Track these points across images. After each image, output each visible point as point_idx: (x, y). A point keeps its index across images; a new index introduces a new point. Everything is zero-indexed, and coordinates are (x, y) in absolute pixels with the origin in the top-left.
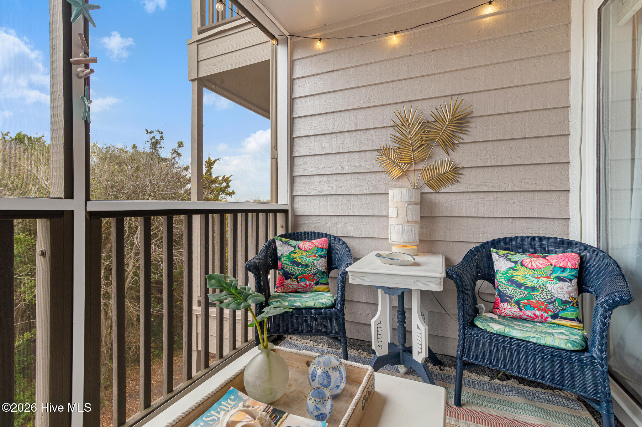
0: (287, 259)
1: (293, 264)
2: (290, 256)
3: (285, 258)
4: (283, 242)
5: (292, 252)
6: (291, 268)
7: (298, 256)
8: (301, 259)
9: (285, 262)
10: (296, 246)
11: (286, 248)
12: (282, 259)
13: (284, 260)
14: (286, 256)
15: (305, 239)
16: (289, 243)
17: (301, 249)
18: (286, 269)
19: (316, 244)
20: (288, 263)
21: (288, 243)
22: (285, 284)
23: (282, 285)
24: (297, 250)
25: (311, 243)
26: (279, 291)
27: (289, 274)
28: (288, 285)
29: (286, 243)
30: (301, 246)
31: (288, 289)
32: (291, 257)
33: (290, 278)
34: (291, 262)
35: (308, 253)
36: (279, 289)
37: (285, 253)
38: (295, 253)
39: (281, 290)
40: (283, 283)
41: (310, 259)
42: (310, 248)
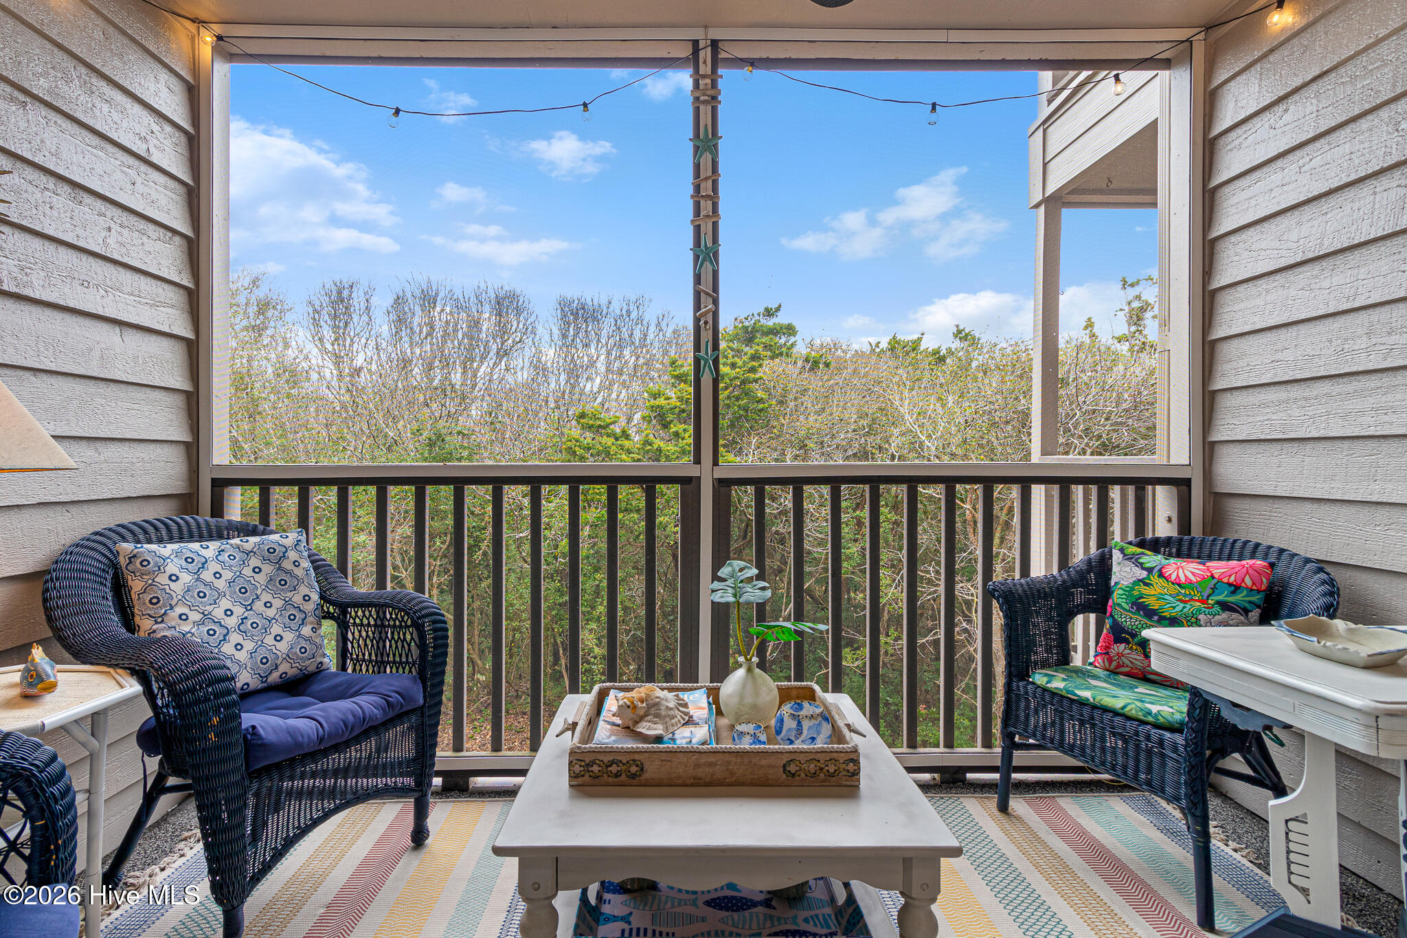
0: (1124, 596)
1: (1138, 610)
2: (1132, 589)
3: (1120, 592)
4: (1125, 555)
5: (1140, 580)
6: (1131, 618)
7: (1153, 592)
8: (1162, 602)
9: (1119, 601)
10: (1153, 568)
11: (1128, 569)
12: (1115, 594)
13: (1117, 597)
14: (1123, 587)
15: (1189, 556)
16: (1140, 561)
17: (1165, 578)
18: (1119, 619)
19: (1217, 573)
20: (1124, 605)
21: (1136, 560)
22: (1113, 652)
23: (1107, 653)
24: (1155, 579)
25: (1201, 567)
26: (1097, 665)
27: (1123, 630)
28: (1120, 655)
29: (1132, 558)
30: (1168, 571)
31: (1119, 666)
32: (1136, 593)
33: (1126, 642)
34: (1133, 604)
35: (1183, 591)
36: (1099, 658)
37: (1122, 582)
38: (1146, 584)
39: (1104, 662)
40: (1109, 648)
41: (1188, 606)
42: (1193, 579)
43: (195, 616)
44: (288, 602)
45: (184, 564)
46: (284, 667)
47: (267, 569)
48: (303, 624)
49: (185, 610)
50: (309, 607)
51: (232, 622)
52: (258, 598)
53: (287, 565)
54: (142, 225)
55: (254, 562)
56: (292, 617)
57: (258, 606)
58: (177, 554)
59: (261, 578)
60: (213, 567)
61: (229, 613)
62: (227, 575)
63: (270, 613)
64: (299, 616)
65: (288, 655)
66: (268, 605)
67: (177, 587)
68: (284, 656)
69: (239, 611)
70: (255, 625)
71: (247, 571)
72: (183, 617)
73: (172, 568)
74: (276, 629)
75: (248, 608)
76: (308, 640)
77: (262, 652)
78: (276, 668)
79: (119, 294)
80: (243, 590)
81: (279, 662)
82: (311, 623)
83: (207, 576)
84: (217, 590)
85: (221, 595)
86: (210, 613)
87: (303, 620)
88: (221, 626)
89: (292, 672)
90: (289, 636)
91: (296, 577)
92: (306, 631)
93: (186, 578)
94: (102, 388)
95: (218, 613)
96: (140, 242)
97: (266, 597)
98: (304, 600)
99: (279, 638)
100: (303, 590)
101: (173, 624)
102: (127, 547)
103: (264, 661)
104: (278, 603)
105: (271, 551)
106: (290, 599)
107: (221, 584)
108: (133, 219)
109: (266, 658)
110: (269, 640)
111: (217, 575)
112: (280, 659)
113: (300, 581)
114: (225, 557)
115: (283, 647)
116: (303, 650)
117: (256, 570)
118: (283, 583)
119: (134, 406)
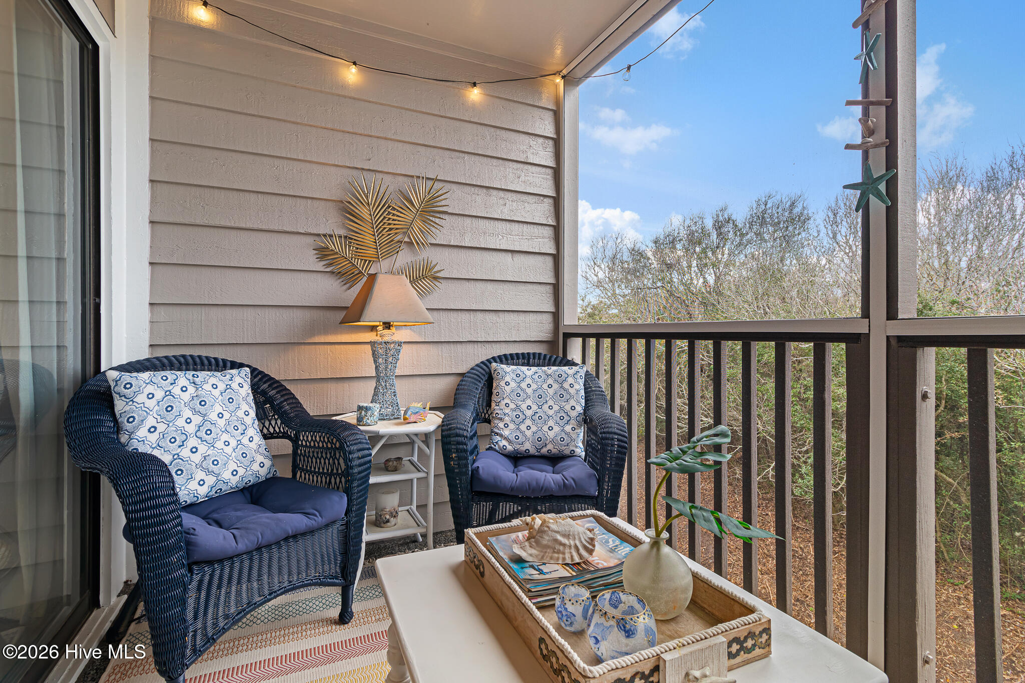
43: (512, 406)
44: (561, 408)
45: (515, 377)
46: (550, 447)
47: (556, 386)
48: (567, 423)
49: (509, 402)
50: (574, 414)
51: (529, 413)
52: (546, 402)
53: (566, 385)
54: (525, 197)
55: (550, 381)
56: (562, 418)
57: (546, 407)
58: (513, 371)
59: (551, 391)
60: (528, 381)
61: (529, 407)
62: (534, 386)
63: (551, 412)
64: (566, 418)
65: (553, 440)
66: (551, 407)
67: (508, 389)
68: (551, 440)
69: (535, 407)
70: (540, 418)
71: (545, 386)
72: (507, 405)
73: (508, 379)
74: (551, 423)
75: (540, 407)
76: (567, 434)
77: (540, 434)
78: (546, 446)
79: (510, 236)
80: (540, 397)
81: (547, 442)
82: (573, 424)
83: (524, 385)
84: (527, 393)
85: (528, 397)
86: (520, 406)
87: (568, 421)
88: (523, 414)
89: (554, 451)
90: (557, 429)
91: (570, 394)
92: (568, 428)
93: (513, 384)
94: (502, 286)
95: (524, 407)
96: (523, 207)
97: (551, 403)
98: (571, 409)
99: (551, 428)
100: (572, 402)
101: (502, 408)
102: (494, 365)
103: (539, 439)
104: (556, 408)
105: (560, 376)
106: (563, 407)
107: (529, 391)
108: (519, 196)
109: (541, 438)
110: (545, 428)
111: (529, 386)
112: (548, 441)
113: (572, 397)
114: (536, 377)
115: (551, 434)
116: (562, 439)
117: (550, 386)
118: (561, 396)
119: (519, 293)
